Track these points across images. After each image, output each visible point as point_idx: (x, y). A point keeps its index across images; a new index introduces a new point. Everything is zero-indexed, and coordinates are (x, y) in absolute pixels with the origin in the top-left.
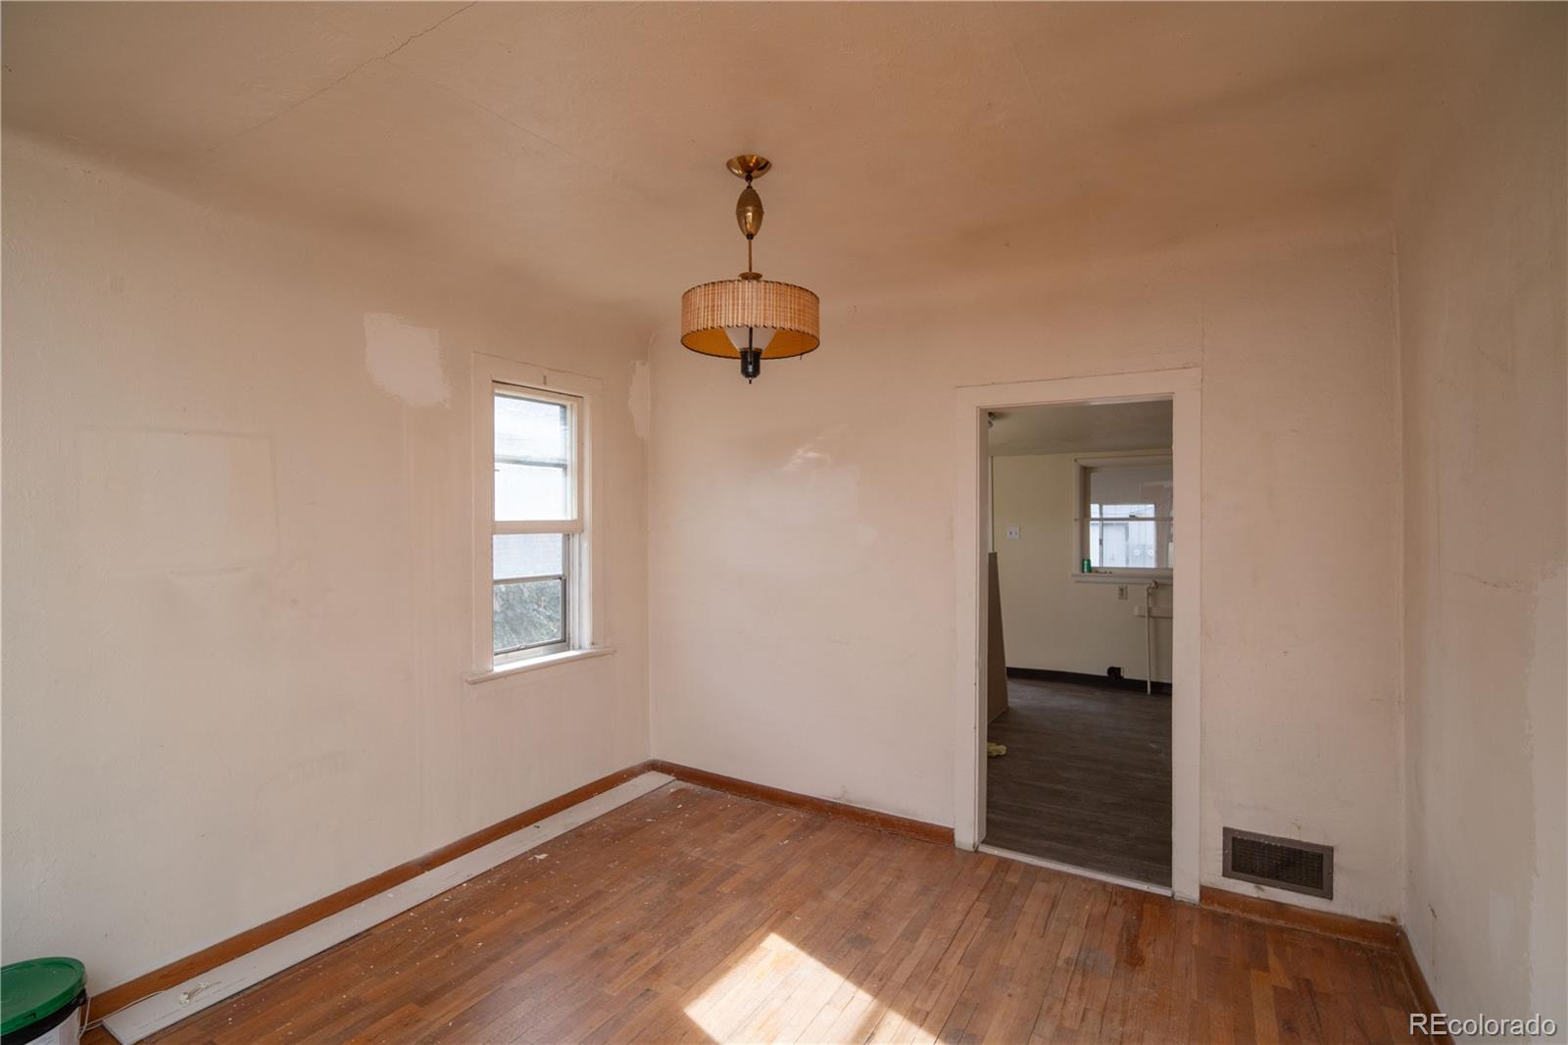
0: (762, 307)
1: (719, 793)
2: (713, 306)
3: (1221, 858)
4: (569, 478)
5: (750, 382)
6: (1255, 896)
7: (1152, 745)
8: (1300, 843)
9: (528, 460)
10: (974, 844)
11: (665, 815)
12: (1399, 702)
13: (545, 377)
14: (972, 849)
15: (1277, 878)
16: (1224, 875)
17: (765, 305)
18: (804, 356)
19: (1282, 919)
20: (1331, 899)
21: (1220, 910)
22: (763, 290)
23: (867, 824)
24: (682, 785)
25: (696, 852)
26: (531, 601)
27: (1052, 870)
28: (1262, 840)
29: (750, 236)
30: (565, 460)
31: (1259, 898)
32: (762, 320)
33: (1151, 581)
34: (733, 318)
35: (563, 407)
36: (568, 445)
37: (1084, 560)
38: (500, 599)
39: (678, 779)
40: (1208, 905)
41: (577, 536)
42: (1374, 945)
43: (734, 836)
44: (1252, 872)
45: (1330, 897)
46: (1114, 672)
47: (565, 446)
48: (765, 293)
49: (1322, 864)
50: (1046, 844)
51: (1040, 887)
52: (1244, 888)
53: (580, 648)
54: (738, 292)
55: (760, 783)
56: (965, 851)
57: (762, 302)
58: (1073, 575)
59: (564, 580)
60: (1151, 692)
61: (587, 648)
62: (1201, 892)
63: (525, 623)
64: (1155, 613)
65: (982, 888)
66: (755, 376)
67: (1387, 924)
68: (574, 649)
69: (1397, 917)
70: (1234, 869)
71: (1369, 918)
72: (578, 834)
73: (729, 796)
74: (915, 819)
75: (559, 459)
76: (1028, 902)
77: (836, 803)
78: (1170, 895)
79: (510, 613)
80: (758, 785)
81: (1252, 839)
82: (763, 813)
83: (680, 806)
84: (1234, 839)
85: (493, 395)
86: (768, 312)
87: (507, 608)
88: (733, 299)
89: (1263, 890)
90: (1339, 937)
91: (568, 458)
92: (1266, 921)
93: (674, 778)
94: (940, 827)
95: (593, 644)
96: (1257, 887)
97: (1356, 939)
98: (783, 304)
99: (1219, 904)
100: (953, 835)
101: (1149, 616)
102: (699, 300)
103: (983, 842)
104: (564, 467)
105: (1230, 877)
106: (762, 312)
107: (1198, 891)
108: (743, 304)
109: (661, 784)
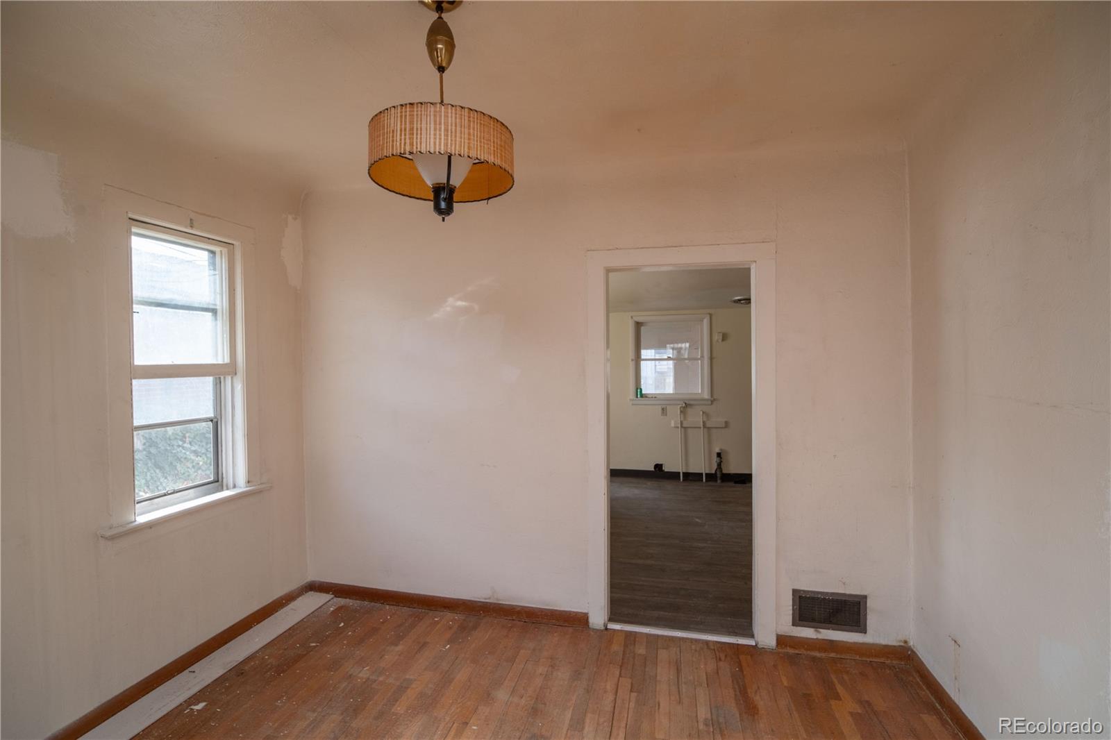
0: (466, 136)
1: (378, 605)
2: (412, 129)
3: (791, 612)
4: (219, 323)
5: (443, 220)
6: (815, 637)
7: (697, 520)
8: (844, 595)
9: (174, 303)
10: (604, 623)
11: (328, 636)
12: (909, 487)
13: (191, 220)
14: (603, 628)
15: (830, 622)
16: (793, 625)
17: (469, 134)
18: (490, 201)
19: (834, 652)
20: (865, 633)
21: (791, 651)
22: (466, 118)
23: (514, 618)
24: (342, 601)
25: (364, 673)
26: (176, 439)
27: (666, 636)
28: (819, 596)
29: (441, 69)
30: (215, 305)
31: (817, 639)
32: (466, 150)
33: (682, 402)
34: (435, 143)
35: (213, 252)
36: (218, 290)
37: (637, 389)
38: (142, 438)
39: (336, 596)
40: (783, 648)
41: (229, 379)
42: (894, 662)
43: (400, 648)
44: (813, 620)
45: (864, 631)
46: (658, 467)
47: (215, 292)
48: (469, 121)
49: (860, 608)
50: (656, 614)
51: (663, 655)
52: (807, 633)
53: (235, 487)
54: (440, 116)
55: (417, 592)
56: (598, 630)
57: (466, 131)
58: (631, 400)
59: (216, 423)
60: (683, 480)
61: (242, 487)
62: (777, 640)
63: (170, 459)
64: (684, 425)
65: (620, 664)
66: (449, 214)
67: (902, 646)
68: (227, 489)
69: (908, 640)
70: (800, 620)
71: (891, 643)
72: (238, 672)
73: (387, 607)
74: (555, 608)
75: (209, 304)
76: (659, 669)
77: (487, 603)
78: (754, 644)
79: (153, 450)
80: (415, 594)
81: (812, 595)
82: (421, 619)
83: (342, 624)
84: (800, 597)
85: (130, 233)
86: (472, 141)
87: (150, 446)
88: (435, 124)
89: (820, 632)
90: (871, 660)
91: (218, 303)
92: (823, 655)
93: (332, 596)
94: (577, 613)
95: (248, 482)
96: (816, 631)
97: (882, 660)
98: (486, 136)
99: (791, 647)
100: (588, 618)
101: (682, 427)
102: (394, 122)
103: (611, 620)
104: (214, 311)
105: (797, 626)
106: (467, 141)
107: (775, 638)
108: (446, 130)
109: (320, 605)
